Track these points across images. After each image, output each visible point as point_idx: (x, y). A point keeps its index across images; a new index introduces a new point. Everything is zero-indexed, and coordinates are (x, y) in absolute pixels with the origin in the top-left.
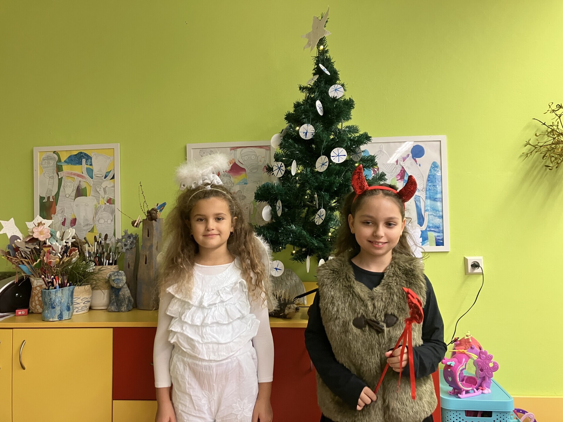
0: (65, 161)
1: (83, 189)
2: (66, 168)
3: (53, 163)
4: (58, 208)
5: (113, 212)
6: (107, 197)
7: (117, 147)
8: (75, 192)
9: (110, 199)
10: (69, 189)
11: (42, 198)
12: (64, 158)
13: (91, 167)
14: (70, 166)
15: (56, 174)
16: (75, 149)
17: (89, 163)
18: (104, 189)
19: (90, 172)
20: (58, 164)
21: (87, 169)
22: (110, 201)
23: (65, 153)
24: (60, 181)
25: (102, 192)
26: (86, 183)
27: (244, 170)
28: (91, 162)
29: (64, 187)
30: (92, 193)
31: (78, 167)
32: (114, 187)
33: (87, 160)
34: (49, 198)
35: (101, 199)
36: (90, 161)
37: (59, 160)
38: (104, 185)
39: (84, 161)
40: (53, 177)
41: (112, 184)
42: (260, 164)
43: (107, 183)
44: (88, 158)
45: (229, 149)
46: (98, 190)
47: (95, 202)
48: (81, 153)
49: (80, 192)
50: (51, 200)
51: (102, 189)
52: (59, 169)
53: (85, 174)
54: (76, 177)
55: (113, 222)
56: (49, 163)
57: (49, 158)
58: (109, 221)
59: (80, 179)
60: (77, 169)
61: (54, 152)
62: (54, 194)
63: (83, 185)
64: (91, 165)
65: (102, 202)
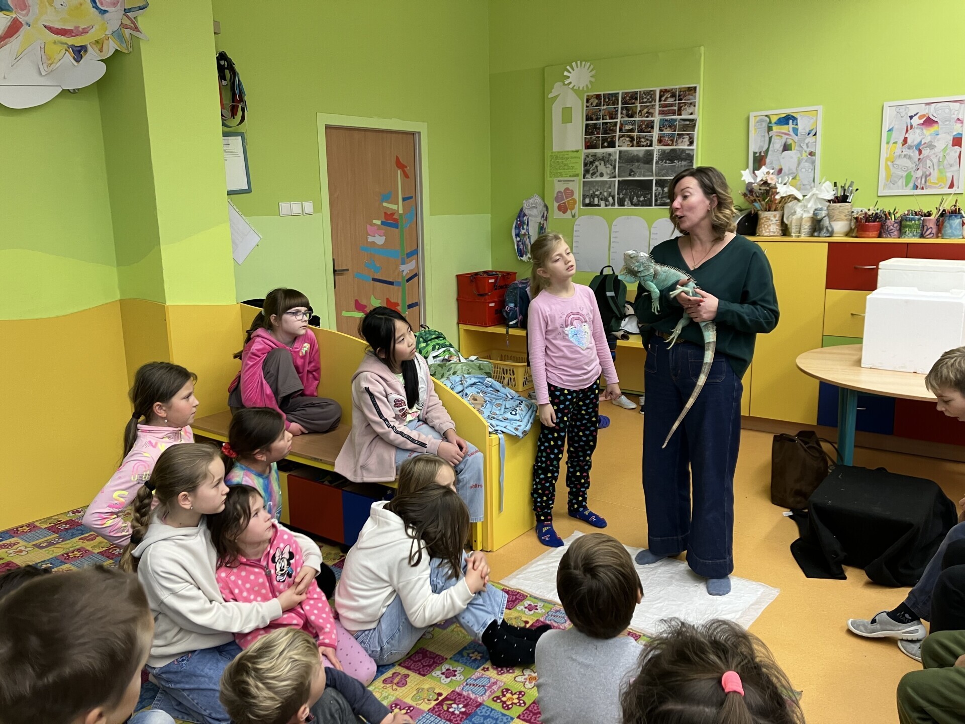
0: (775, 123)
1: (789, 145)
2: (775, 128)
3: (765, 125)
4: (768, 161)
5: (813, 163)
6: (808, 150)
7: (820, 108)
8: (782, 147)
9: (812, 152)
10: (778, 144)
11: (755, 153)
12: (774, 119)
13: (796, 127)
14: (779, 127)
15: (767, 134)
16: (784, 112)
17: (795, 123)
18: (807, 144)
19: (796, 131)
20: (770, 125)
21: (793, 128)
22: (812, 154)
23: (774, 116)
24: (770, 138)
25: (805, 147)
26: (792, 139)
27: (937, 122)
28: (797, 122)
29: (773, 144)
30: (796, 148)
31: (786, 127)
32: (816, 142)
33: (793, 121)
34: (760, 153)
35: (804, 152)
36: (795, 121)
37: (770, 122)
38: (806, 141)
39: (791, 121)
40: (764, 136)
41: (814, 140)
42: (953, 116)
43: (810, 139)
44: (794, 119)
45: (924, 105)
46: (802, 145)
47: (799, 155)
48: (789, 115)
49: (786, 148)
50: (762, 154)
51: (805, 145)
52: (770, 129)
53: (791, 132)
54: (783, 135)
55: (813, 171)
56: (761, 125)
57: (762, 121)
58: (810, 170)
59: (787, 137)
60: (784, 129)
61: (766, 116)
62: (765, 149)
63: (790, 142)
64: (797, 125)
65: (804, 154)
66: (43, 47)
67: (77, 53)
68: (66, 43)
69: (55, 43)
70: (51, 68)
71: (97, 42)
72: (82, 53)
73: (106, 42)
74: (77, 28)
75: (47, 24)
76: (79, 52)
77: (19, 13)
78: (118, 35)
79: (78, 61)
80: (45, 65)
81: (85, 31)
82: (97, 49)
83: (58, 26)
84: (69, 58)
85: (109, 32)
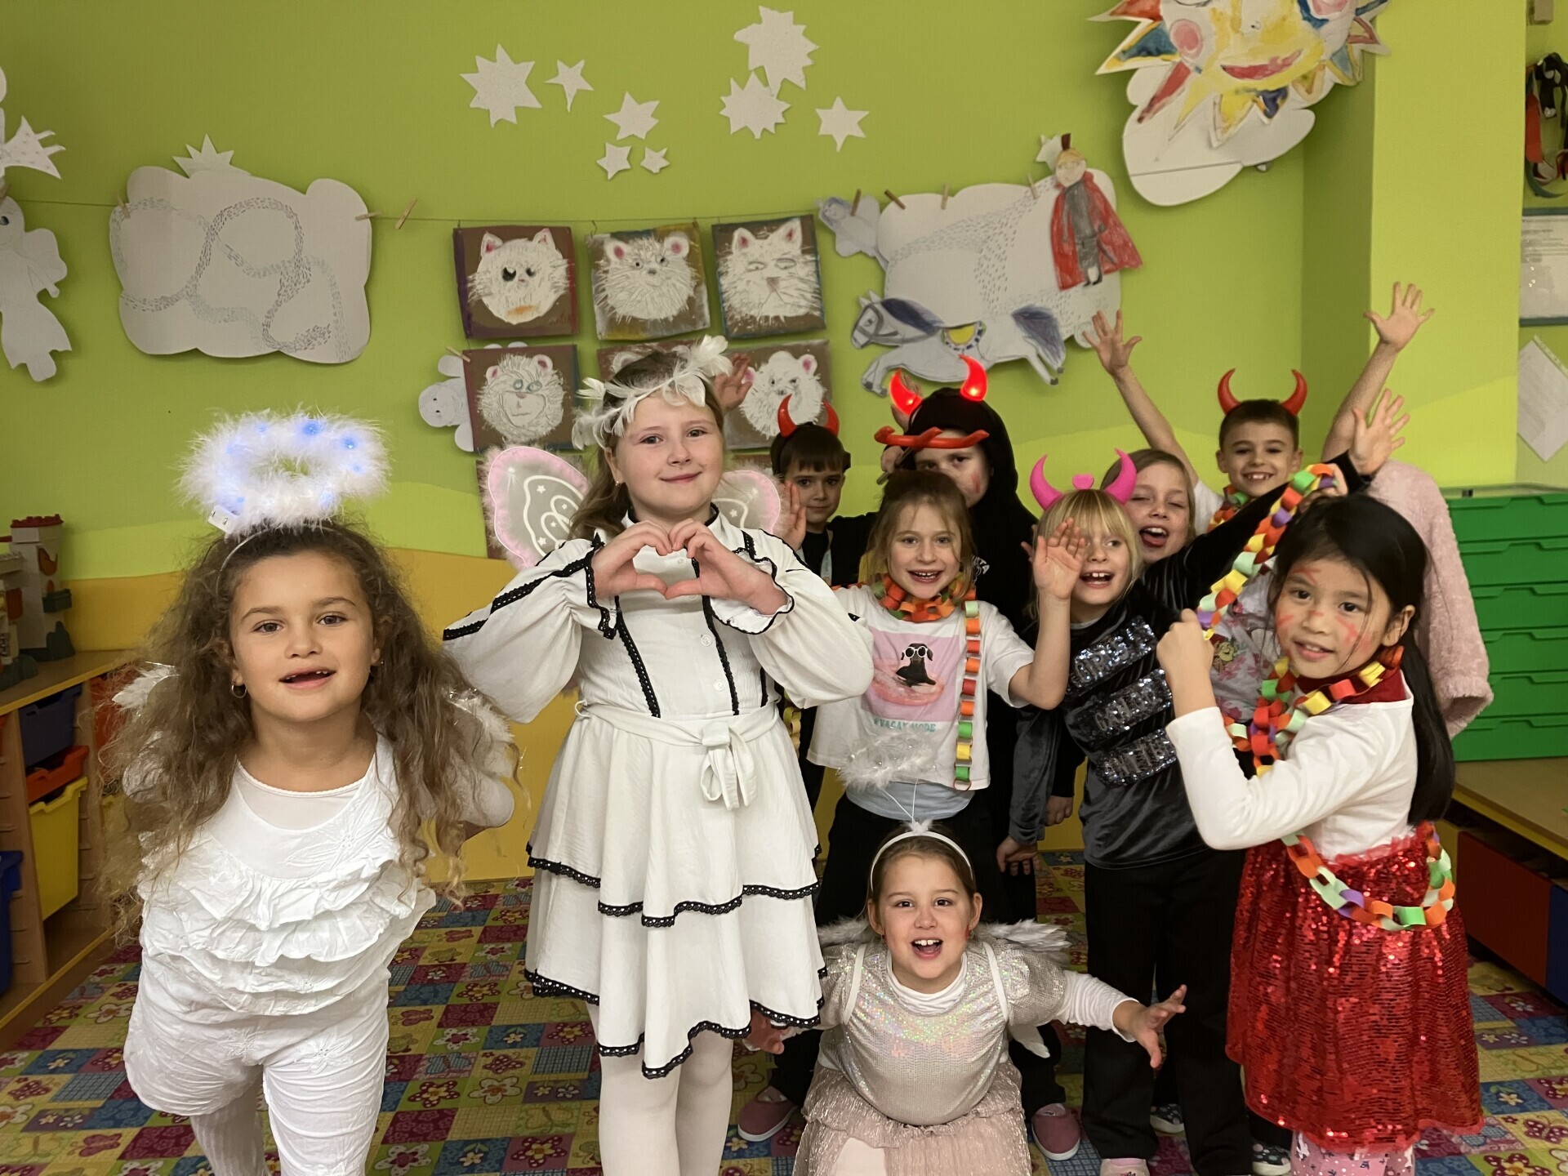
66: (1217, 101)
67: (1270, 103)
68: (1255, 90)
69: (1237, 92)
70: (1226, 135)
71: (1305, 77)
72: (1279, 101)
73: (1319, 74)
74: (1274, 60)
75: (1228, 63)
76: (1273, 101)
77: (1188, 55)
78: (1341, 58)
79: (1269, 115)
80: (1219, 131)
81: (1286, 63)
82: (1302, 90)
83: (1244, 62)
84: (1257, 112)
85: (1325, 57)
